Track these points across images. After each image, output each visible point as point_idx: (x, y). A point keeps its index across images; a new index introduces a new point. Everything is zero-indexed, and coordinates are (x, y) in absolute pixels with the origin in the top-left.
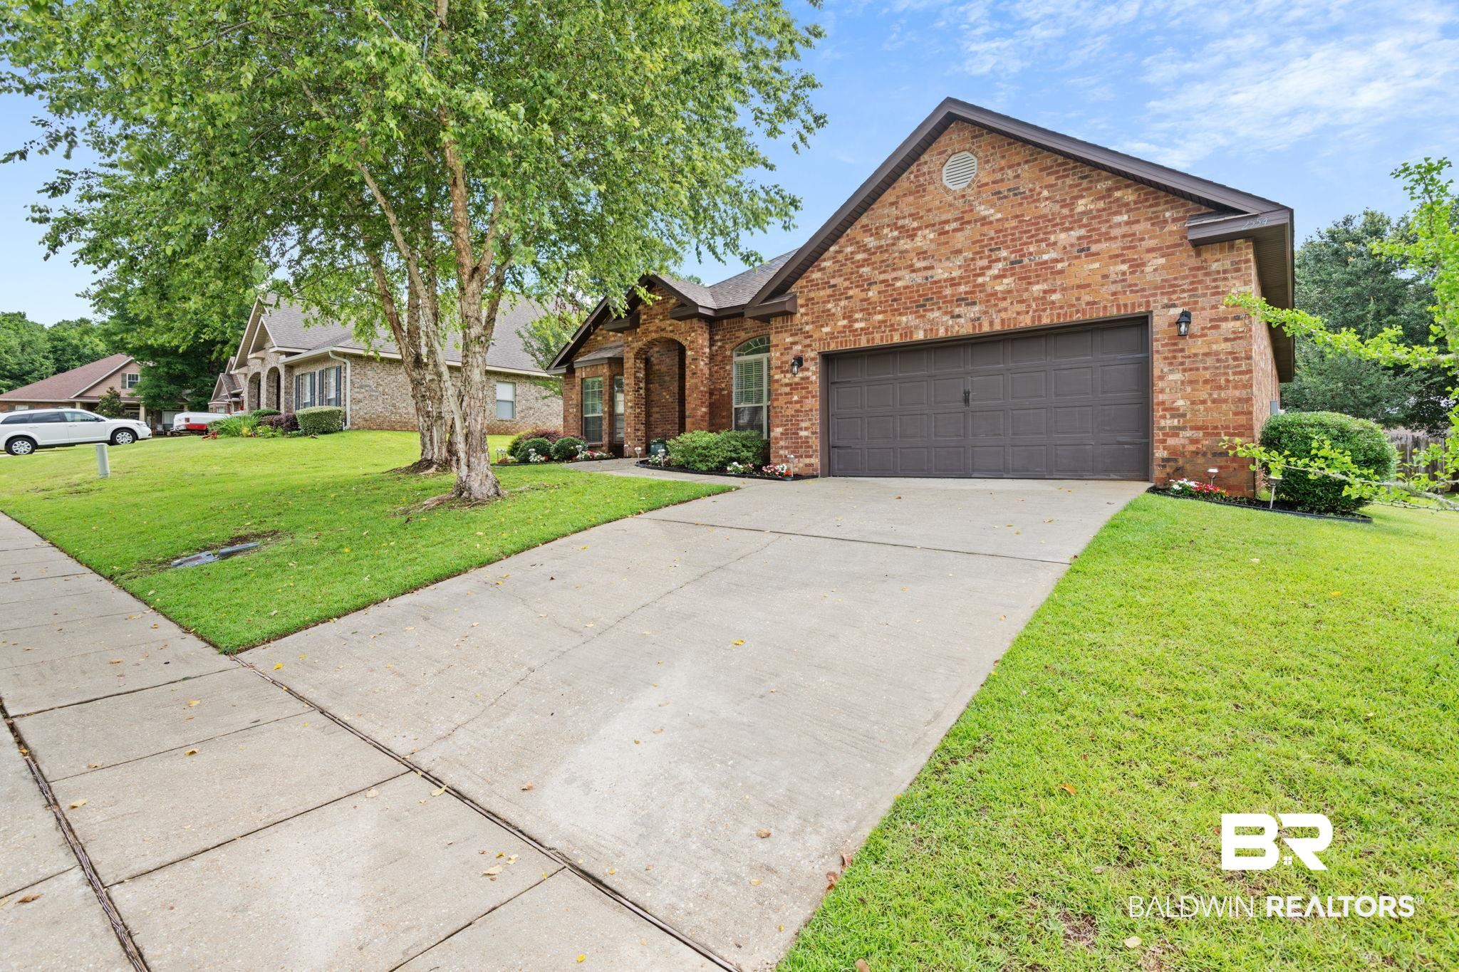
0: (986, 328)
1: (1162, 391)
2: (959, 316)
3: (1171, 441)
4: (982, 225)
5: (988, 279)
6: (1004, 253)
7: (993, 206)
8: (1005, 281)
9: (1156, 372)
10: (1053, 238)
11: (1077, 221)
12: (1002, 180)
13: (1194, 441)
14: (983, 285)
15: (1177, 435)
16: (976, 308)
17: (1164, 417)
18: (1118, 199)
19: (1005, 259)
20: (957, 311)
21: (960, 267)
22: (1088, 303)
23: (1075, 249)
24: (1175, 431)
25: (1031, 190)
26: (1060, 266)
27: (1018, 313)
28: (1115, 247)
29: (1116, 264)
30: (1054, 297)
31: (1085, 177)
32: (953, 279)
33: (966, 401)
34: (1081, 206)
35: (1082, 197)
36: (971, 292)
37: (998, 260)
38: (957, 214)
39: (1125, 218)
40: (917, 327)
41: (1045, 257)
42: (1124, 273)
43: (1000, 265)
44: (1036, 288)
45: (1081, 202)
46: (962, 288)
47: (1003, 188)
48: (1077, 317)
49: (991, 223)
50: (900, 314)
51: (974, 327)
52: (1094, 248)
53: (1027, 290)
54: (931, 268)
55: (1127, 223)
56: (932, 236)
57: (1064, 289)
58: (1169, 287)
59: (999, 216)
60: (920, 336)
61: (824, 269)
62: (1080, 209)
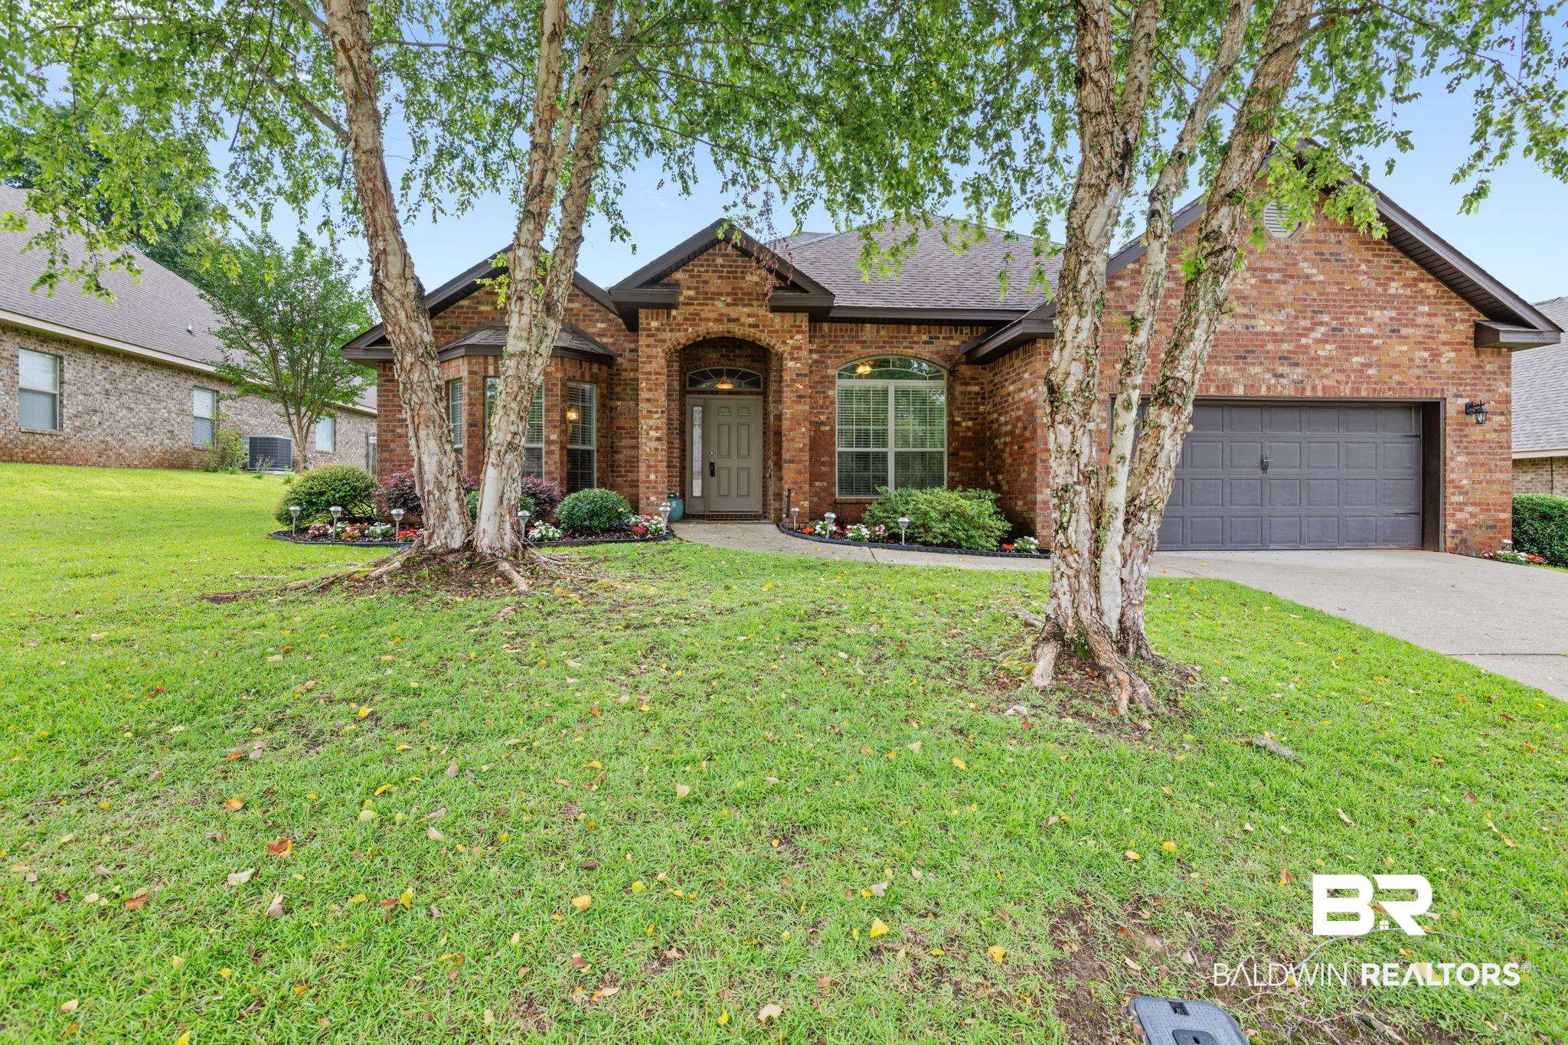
0: (1308, 393)
1: (1453, 470)
2: (1282, 376)
3: (1459, 515)
4: (1305, 283)
5: (1311, 341)
6: (1326, 318)
7: (1314, 266)
8: (1328, 347)
9: (1448, 454)
10: (1369, 313)
11: (1387, 302)
12: (1325, 242)
13: (1473, 515)
14: (1307, 347)
15: (1462, 510)
16: (1300, 370)
17: (1453, 494)
18: (1421, 291)
19: (1327, 324)
20: (1280, 370)
21: (1282, 322)
22: (1399, 383)
23: (1388, 328)
24: (1460, 507)
25: (1352, 260)
26: (1375, 342)
27: (1339, 382)
28: (1420, 332)
29: (1419, 350)
30: (1371, 372)
31: (1397, 262)
32: (1275, 334)
33: (1264, 467)
34: (1394, 288)
35: (1393, 280)
36: (1294, 352)
37: (1321, 324)
38: (1279, 264)
39: (1427, 309)
40: (1235, 381)
41: (1363, 331)
42: (1425, 360)
43: (1322, 329)
44: (1355, 359)
45: (1393, 284)
46: (1285, 346)
47: (1326, 250)
48: (1389, 395)
49: (1313, 283)
50: (1218, 363)
51: (1296, 389)
52: (1404, 331)
53: (1347, 360)
54: (1254, 317)
55: (1429, 315)
56: (1253, 281)
57: (1379, 366)
58: (1457, 379)
59: (1321, 278)
60: (1239, 391)
61: (1119, 289)
62: (1392, 291)
